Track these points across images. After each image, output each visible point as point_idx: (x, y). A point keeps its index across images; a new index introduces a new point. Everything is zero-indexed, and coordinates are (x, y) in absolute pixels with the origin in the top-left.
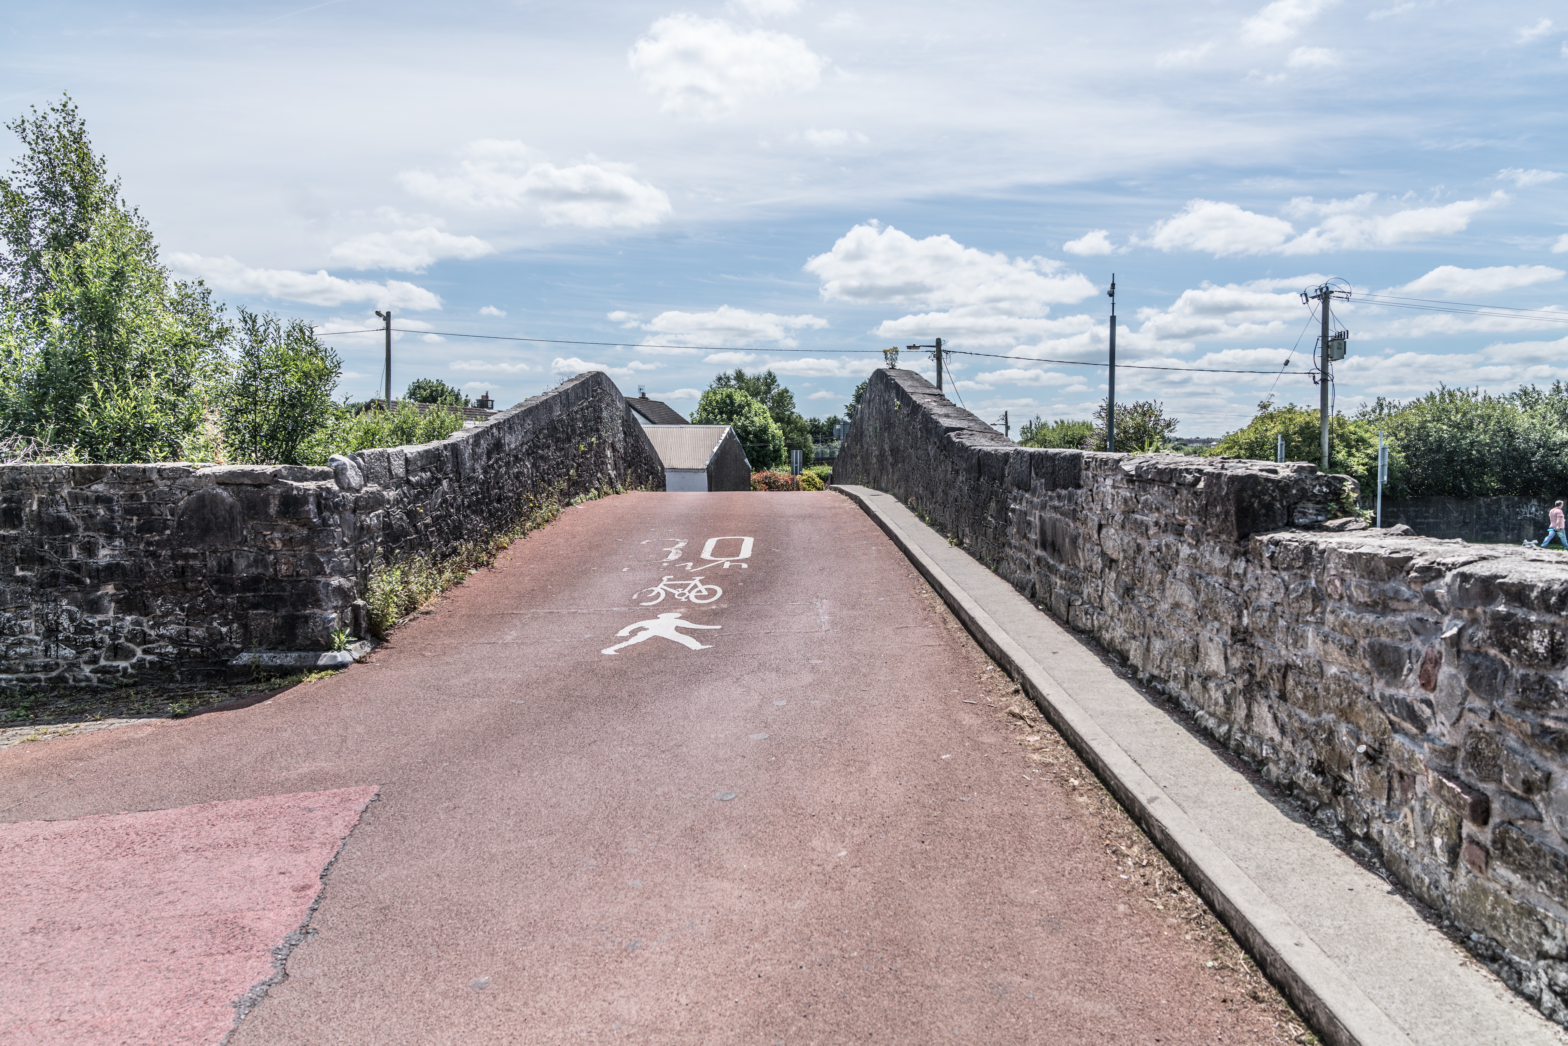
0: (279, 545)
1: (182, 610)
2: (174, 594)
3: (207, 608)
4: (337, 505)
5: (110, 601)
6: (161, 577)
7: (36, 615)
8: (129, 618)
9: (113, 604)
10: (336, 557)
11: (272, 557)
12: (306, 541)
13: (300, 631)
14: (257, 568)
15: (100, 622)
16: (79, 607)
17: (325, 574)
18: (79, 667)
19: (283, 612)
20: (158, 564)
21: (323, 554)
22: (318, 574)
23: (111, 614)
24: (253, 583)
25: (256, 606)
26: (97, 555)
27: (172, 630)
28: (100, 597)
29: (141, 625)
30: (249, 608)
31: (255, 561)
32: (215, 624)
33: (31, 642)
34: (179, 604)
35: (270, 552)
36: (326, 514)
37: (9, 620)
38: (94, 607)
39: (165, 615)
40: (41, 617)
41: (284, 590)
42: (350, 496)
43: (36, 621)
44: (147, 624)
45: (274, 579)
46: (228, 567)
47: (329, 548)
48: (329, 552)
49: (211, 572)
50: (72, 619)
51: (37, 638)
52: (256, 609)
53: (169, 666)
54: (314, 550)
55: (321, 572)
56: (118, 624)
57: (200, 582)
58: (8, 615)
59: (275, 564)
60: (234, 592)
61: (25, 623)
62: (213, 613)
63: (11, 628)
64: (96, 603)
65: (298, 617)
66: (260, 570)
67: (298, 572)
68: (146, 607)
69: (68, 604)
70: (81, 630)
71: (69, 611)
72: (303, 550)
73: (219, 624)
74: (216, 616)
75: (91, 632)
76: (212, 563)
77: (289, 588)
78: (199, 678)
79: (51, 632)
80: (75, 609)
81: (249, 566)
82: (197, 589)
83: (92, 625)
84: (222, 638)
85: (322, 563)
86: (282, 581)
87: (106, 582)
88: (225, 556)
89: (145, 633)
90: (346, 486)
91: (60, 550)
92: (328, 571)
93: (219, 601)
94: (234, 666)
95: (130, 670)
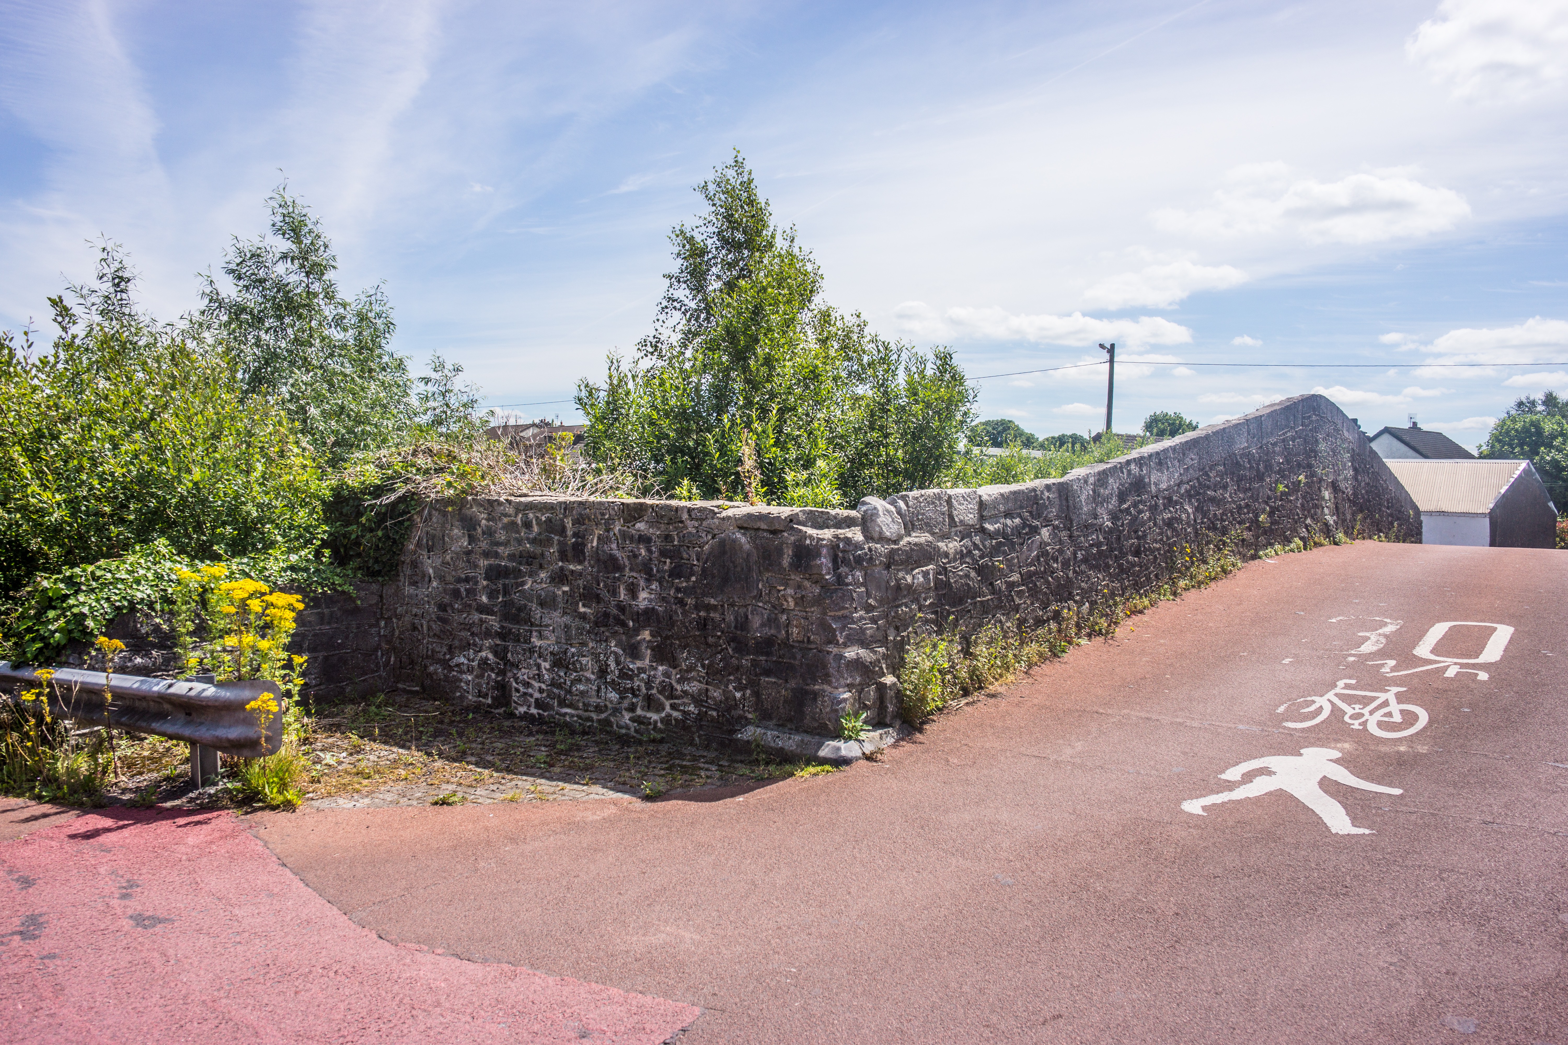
0: (792, 604)
1: (703, 666)
2: (698, 648)
3: (724, 667)
4: (859, 560)
5: (647, 647)
6: (686, 628)
7: (592, 654)
8: (660, 668)
9: (649, 651)
10: (854, 623)
11: (785, 617)
12: (818, 601)
13: (808, 710)
14: (770, 628)
15: (638, 668)
16: (624, 650)
17: (837, 643)
18: (620, 713)
19: (792, 684)
20: (685, 613)
21: (836, 619)
22: (830, 642)
23: (647, 661)
24: (766, 645)
25: (767, 673)
26: (638, 598)
27: (693, 687)
28: (639, 642)
29: (669, 677)
30: (761, 674)
31: (769, 620)
32: (731, 687)
33: (588, 680)
34: (701, 659)
35: (783, 611)
36: (843, 570)
37: (573, 655)
38: (634, 652)
39: (690, 669)
40: (596, 656)
41: (795, 658)
42: (881, 549)
43: (592, 660)
44: (675, 675)
45: (786, 644)
46: (743, 624)
47: (845, 612)
48: (845, 617)
49: (729, 627)
50: (618, 663)
51: (593, 677)
52: (768, 676)
53: (690, 727)
54: (825, 614)
55: (833, 641)
56: (652, 673)
57: (719, 637)
58: (573, 650)
59: (787, 626)
60: (748, 654)
61: (584, 660)
62: (730, 674)
63: (574, 663)
64: (636, 648)
65: (807, 692)
66: (773, 631)
67: (809, 638)
68: (674, 659)
69: (616, 646)
70: (624, 674)
71: (615, 653)
72: (815, 612)
73: (735, 688)
74: (732, 678)
75: (631, 678)
76: (730, 618)
77: (799, 656)
78: (714, 745)
79: (603, 672)
80: (620, 652)
81: (763, 625)
82: (716, 645)
83: (632, 670)
84: (736, 705)
85: (835, 630)
86: (793, 647)
87: (644, 628)
88: (742, 611)
89: (672, 687)
90: (876, 535)
91: (611, 588)
92: (841, 641)
93: (734, 661)
94: (738, 740)
95: (659, 724)
